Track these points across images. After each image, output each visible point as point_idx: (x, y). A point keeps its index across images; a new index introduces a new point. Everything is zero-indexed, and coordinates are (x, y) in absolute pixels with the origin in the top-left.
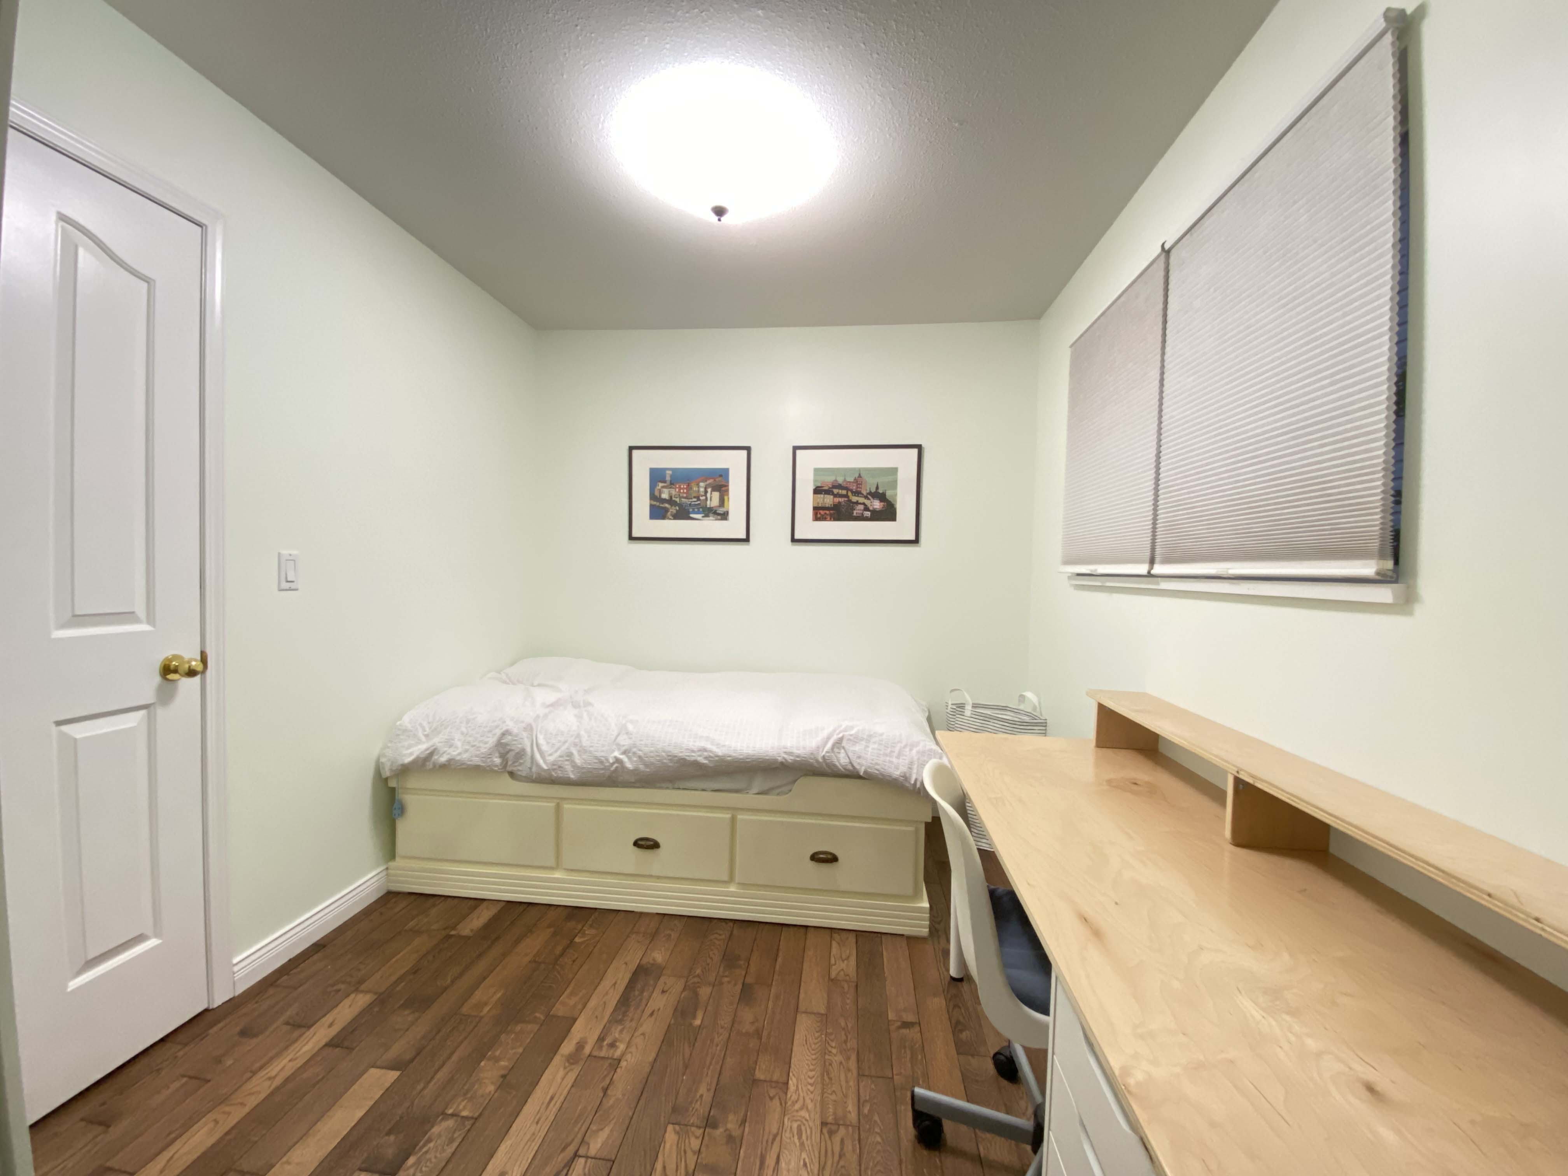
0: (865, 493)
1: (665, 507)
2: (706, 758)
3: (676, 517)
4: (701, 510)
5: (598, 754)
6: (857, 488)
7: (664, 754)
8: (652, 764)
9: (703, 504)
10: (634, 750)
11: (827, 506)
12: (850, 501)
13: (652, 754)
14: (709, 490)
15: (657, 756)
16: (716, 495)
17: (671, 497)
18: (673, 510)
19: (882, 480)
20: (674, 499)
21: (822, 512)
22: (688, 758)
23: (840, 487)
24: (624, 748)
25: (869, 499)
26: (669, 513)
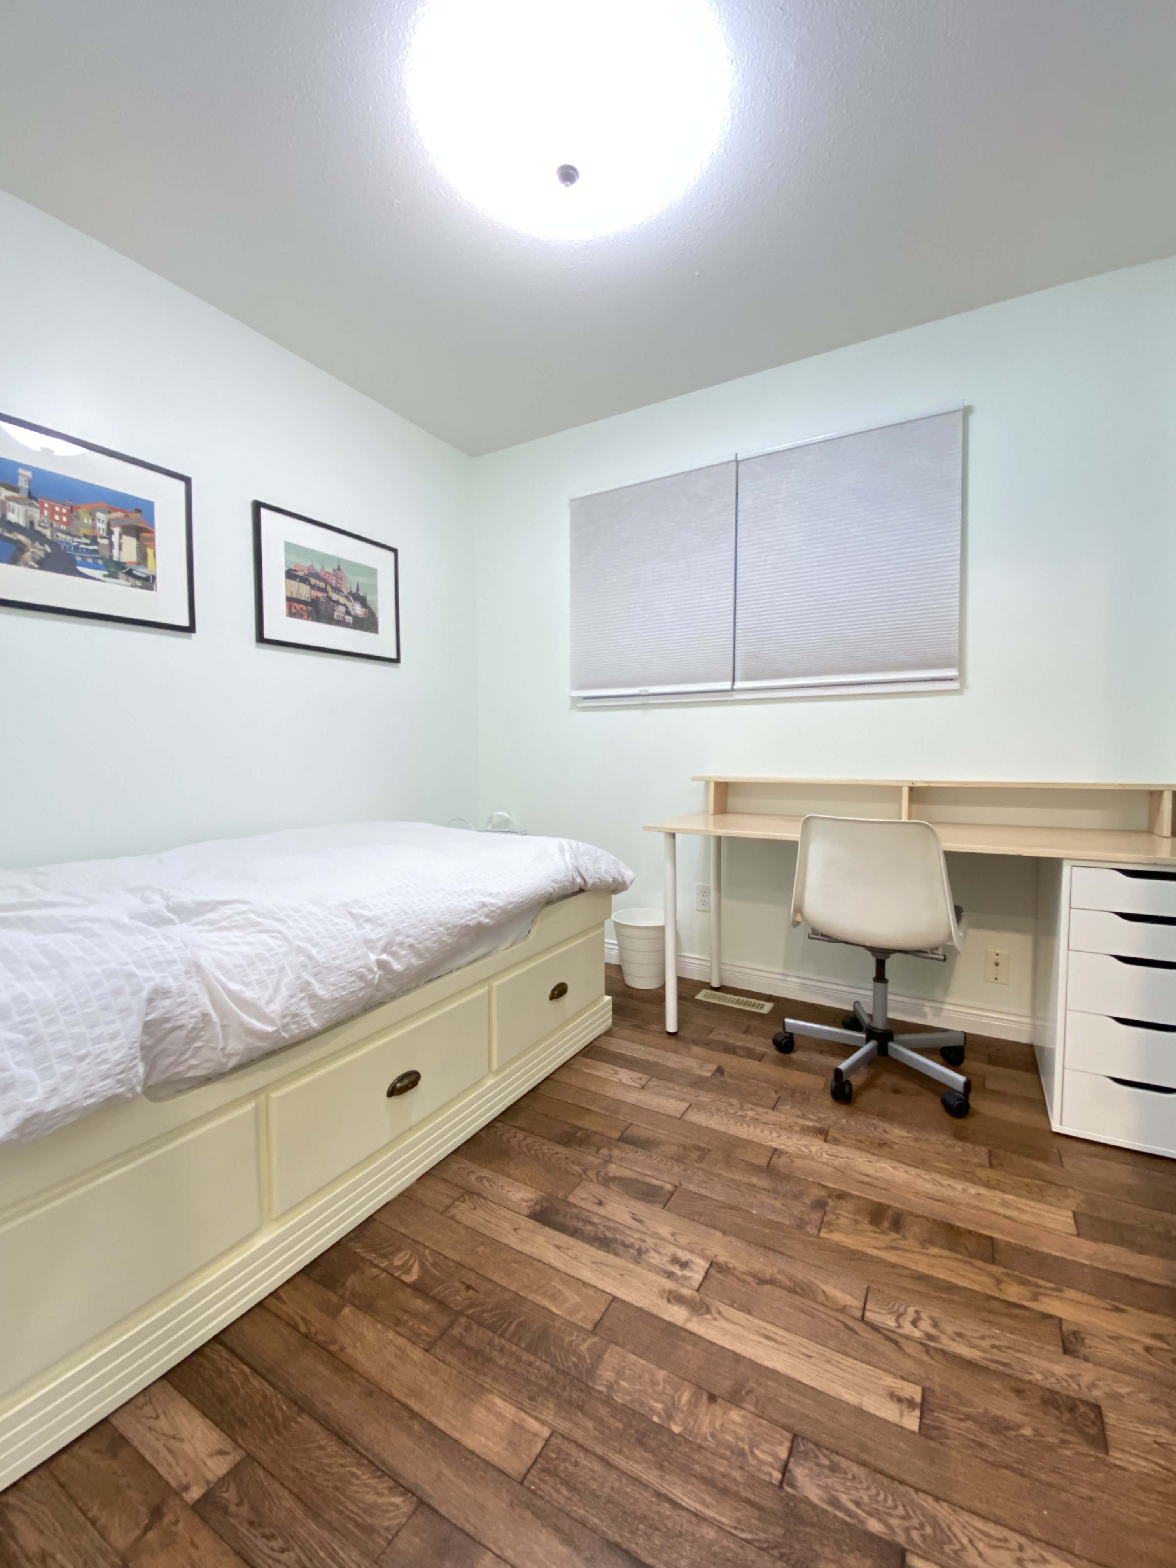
0: (346, 592)
1: (18, 541)
2: (487, 916)
3: (43, 564)
4: (100, 562)
5: (354, 965)
6: (337, 583)
7: (441, 929)
8: (428, 949)
9: (105, 553)
10: (399, 939)
11: (303, 599)
12: (329, 598)
13: (427, 936)
14: (117, 531)
15: (435, 934)
16: (130, 544)
17: (32, 523)
18: (40, 550)
19: (362, 580)
20: (37, 528)
21: (298, 606)
22: (471, 923)
23: (317, 576)
24: (381, 943)
25: (349, 600)
26: (27, 555)
